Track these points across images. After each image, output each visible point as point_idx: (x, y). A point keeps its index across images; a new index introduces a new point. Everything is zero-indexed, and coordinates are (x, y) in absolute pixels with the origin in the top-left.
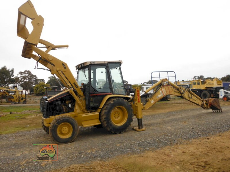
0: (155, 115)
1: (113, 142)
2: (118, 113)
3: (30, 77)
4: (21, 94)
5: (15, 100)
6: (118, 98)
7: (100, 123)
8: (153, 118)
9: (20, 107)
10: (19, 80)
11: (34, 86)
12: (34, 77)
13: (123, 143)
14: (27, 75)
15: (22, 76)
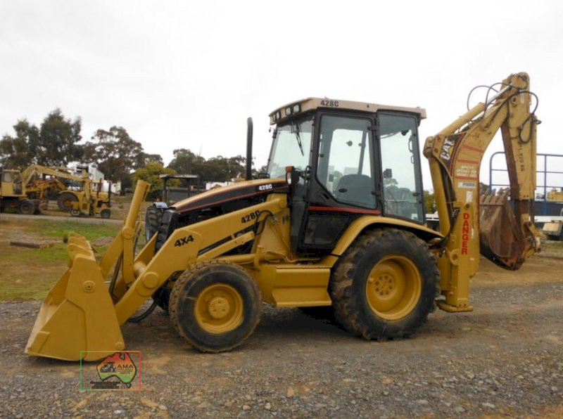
0: (493, 289)
1: (368, 369)
2: (390, 278)
3: (123, 147)
4: (96, 190)
5: (81, 207)
6: (396, 230)
7: (329, 303)
8: (488, 299)
9: (92, 225)
10: (94, 152)
11: (132, 171)
12: (136, 148)
13: (402, 376)
14: (117, 140)
15: (102, 141)
